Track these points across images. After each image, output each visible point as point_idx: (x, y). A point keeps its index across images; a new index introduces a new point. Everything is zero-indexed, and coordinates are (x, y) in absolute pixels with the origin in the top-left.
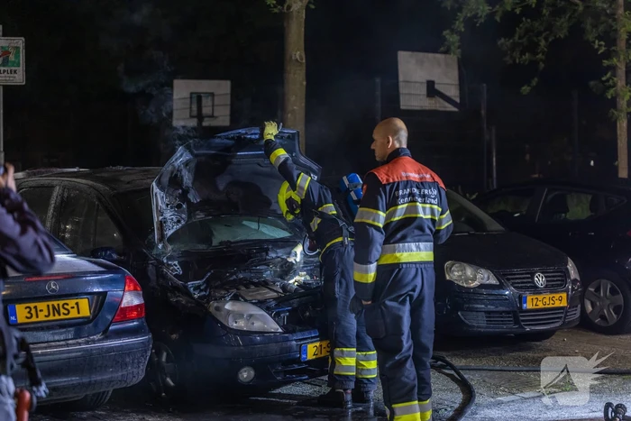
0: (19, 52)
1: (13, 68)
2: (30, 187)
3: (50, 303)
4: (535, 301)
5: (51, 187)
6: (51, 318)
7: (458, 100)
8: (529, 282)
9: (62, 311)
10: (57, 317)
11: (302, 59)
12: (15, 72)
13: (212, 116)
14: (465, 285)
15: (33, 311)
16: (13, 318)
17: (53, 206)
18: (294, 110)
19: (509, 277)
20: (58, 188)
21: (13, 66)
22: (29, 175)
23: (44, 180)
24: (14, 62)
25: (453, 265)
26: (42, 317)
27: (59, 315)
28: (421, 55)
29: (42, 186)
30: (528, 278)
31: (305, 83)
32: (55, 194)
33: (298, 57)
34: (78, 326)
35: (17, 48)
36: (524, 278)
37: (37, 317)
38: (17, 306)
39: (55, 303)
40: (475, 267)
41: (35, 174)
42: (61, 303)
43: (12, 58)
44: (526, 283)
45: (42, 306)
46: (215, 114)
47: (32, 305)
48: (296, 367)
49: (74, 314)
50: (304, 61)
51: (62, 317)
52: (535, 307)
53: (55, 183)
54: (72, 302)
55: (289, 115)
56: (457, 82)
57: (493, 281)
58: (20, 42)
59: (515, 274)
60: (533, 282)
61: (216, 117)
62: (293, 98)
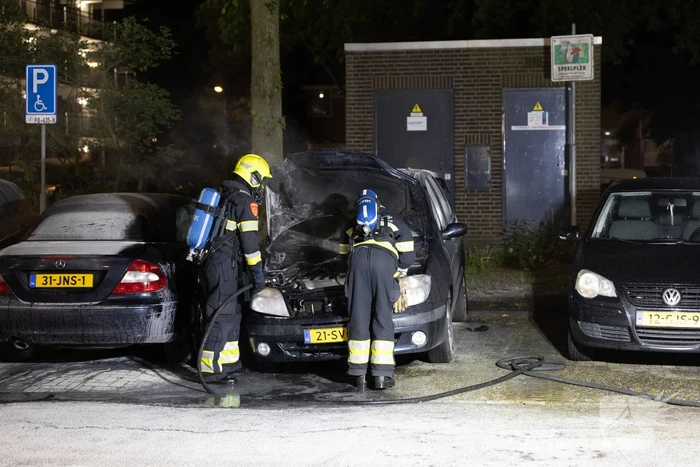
1: (583, 65)
3: (62, 276)
6: (62, 286)
9: (71, 281)
10: (66, 285)
12: (584, 68)
15: (49, 280)
16: (32, 283)
24: (583, 58)
26: (54, 285)
27: (68, 284)
34: (80, 294)
37: (51, 284)
38: (38, 276)
39: (66, 276)
42: (71, 276)
45: (56, 277)
47: (48, 276)
49: (79, 284)
51: (70, 286)
54: (80, 276)
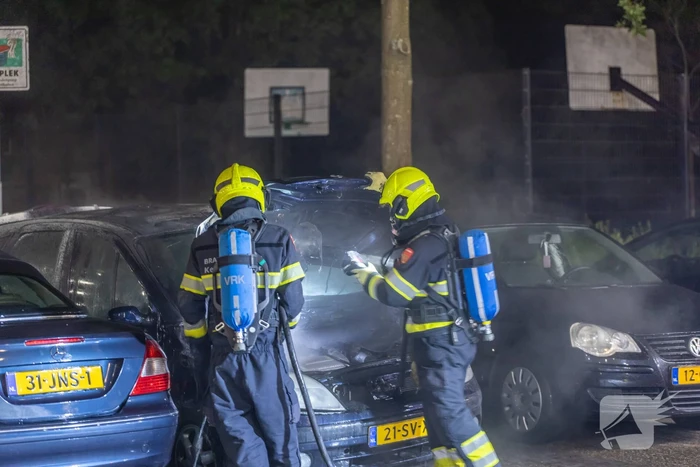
0: (21, 46)
1: (13, 69)
2: (35, 231)
3: (55, 371)
4: (689, 374)
5: (61, 232)
6: (57, 388)
7: (657, 97)
8: (683, 350)
9: (70, 380)
10: (63, 388)
11: (406, 50)
13: (302, 122)
14: (597, 354)
15: (36, 381)
16: (11, 389)
17: (62, 255)
18: (395, 120)
19: (655, 343)
20: (68, 233)
21: (13, 65)
22: (33, 216)
23: (52, 222)
24: (14, 60)
25: (581, 328)
26: (46, 388)
27: (66, 385)
28: (600, 30)
29: (49, 231)
30: (681, 344)
31: (410, 82)
32: (65, 239)
33: (400, 46)
35: (19, 41)
36: (675, 345)
37: (40, 387)
38: (17, 375)
39: (61, 371)
40: (609, 330)
41: (40, 215)
42: (68, 371)
43: (11, 54)
44: (679, 350)
45: (46, 374)
46: (308, 119)
47: (34, 374)
48: (364, 454)
49: (83, 385)
50: (409, 52)
51: (70, 388)
52: (689, 382)
53: (66, 225)
55: (389, 127)
56: (655, 71)
57: (633, 348)
58: (22, 32)
59: (663, 340)
60: (687, 349)
61: (307, 124)
62: (394, 103)
